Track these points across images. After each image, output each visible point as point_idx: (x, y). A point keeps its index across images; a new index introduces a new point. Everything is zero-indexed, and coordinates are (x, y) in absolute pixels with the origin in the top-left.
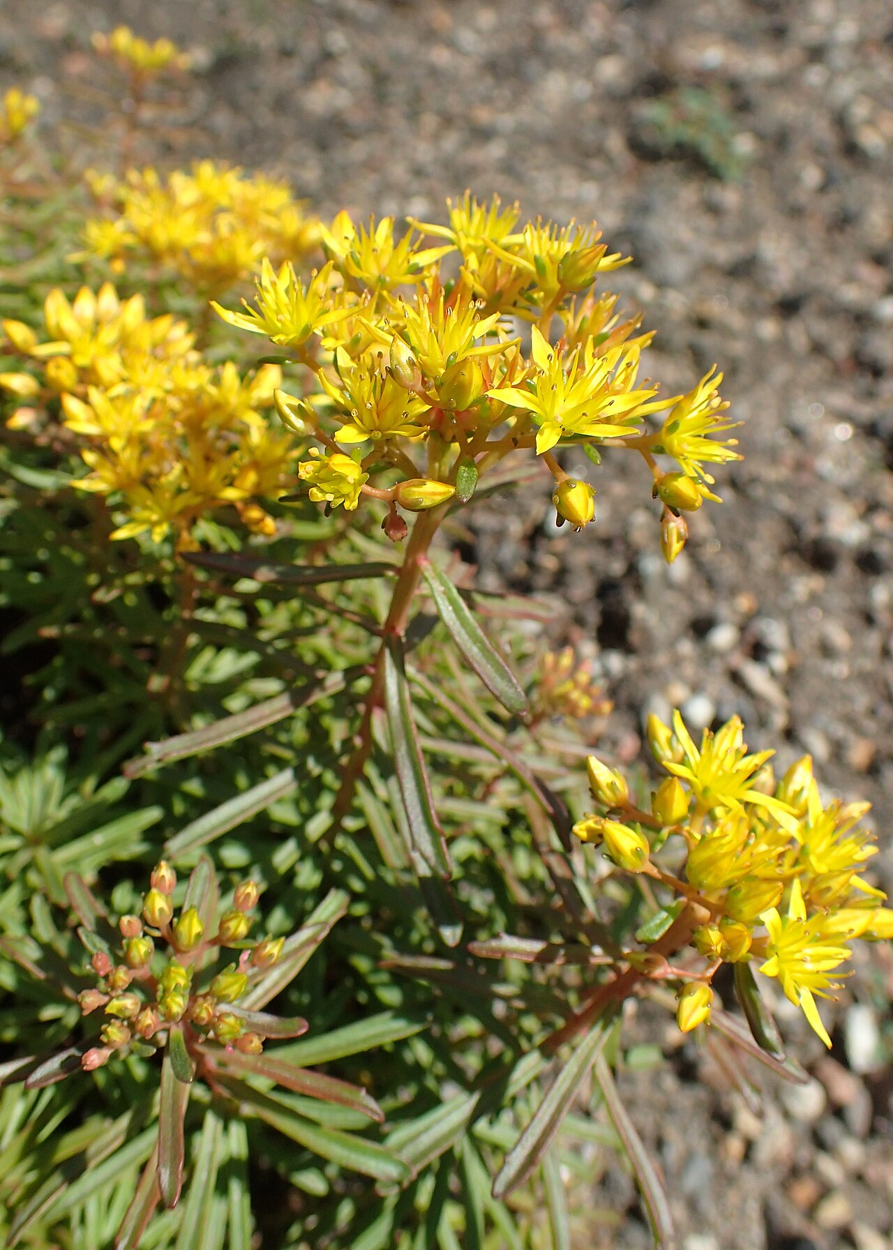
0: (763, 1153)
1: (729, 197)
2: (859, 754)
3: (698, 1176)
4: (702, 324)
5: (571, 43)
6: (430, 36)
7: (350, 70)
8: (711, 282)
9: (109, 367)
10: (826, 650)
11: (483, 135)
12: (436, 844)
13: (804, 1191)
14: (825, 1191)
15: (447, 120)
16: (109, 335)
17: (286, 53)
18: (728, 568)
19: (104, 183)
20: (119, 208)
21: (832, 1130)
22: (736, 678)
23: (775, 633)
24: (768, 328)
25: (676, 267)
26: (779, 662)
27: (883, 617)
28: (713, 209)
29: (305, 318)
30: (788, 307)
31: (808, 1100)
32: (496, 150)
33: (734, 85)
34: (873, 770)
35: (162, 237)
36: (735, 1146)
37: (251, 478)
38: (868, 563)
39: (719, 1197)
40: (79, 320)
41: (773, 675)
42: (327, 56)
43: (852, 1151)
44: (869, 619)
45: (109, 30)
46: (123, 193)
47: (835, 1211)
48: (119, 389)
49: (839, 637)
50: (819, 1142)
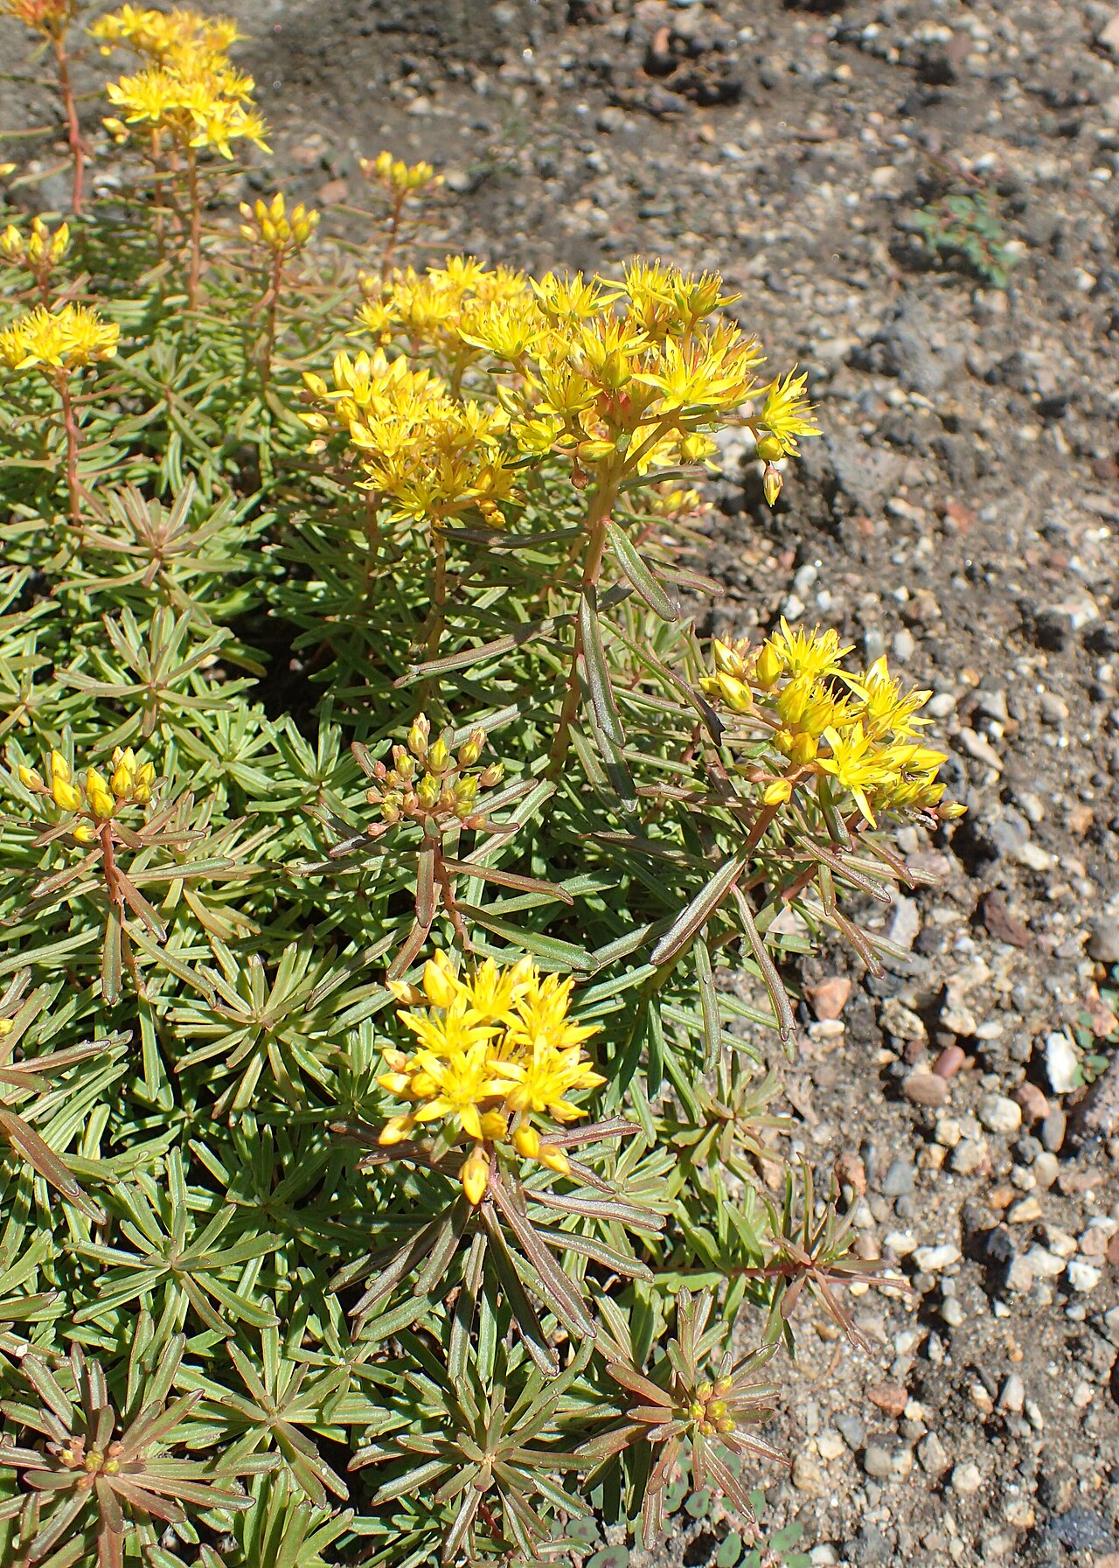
0: (962, 1164)
1: (997, 303)
2: (1079, 819)
3: (901, 1179)
4: (951, 424)
5: (847, 150)
6: (696, 148)
7: (609, 186)
8: (966, 385)
9: (382, 405)
10: (1048, 721)
11: (746, 247)
12: (615, 724)
13: (1001, 1196)
14: (1022, 1194)
15: (710, 235)
16: (381, 384)
17: (546, 173)
18: (957, 648)
19: (373, 281)
20: (386, 299)
21: (1029, 1144)
22: (955, 742)
23: (995, 703)
24: (1029, 433)
25: (932, 372)
26: (997, 729)
27: (1108, 692)
28: (978, 316)
29: (519, 338)
30: (1050, 411)
31: (1007, 1115)
32: (759, 264)
33: (1007, 190)
34: (1093, 835)
35: (421, 314)
36: (937, 1153)
37: (487, 480)
38: (1097, 643)
39: (921, 1202)
40: (358, 375)
41: (991, 741)
42: (590, 172)
43: (1048, 1161)
44: (1095, 695)
45: (373, 154)
46: (389, 289)
47: (1027, 1211)
48: (391, 418)
49: (1059, 707)
50: (1019, 1158)
